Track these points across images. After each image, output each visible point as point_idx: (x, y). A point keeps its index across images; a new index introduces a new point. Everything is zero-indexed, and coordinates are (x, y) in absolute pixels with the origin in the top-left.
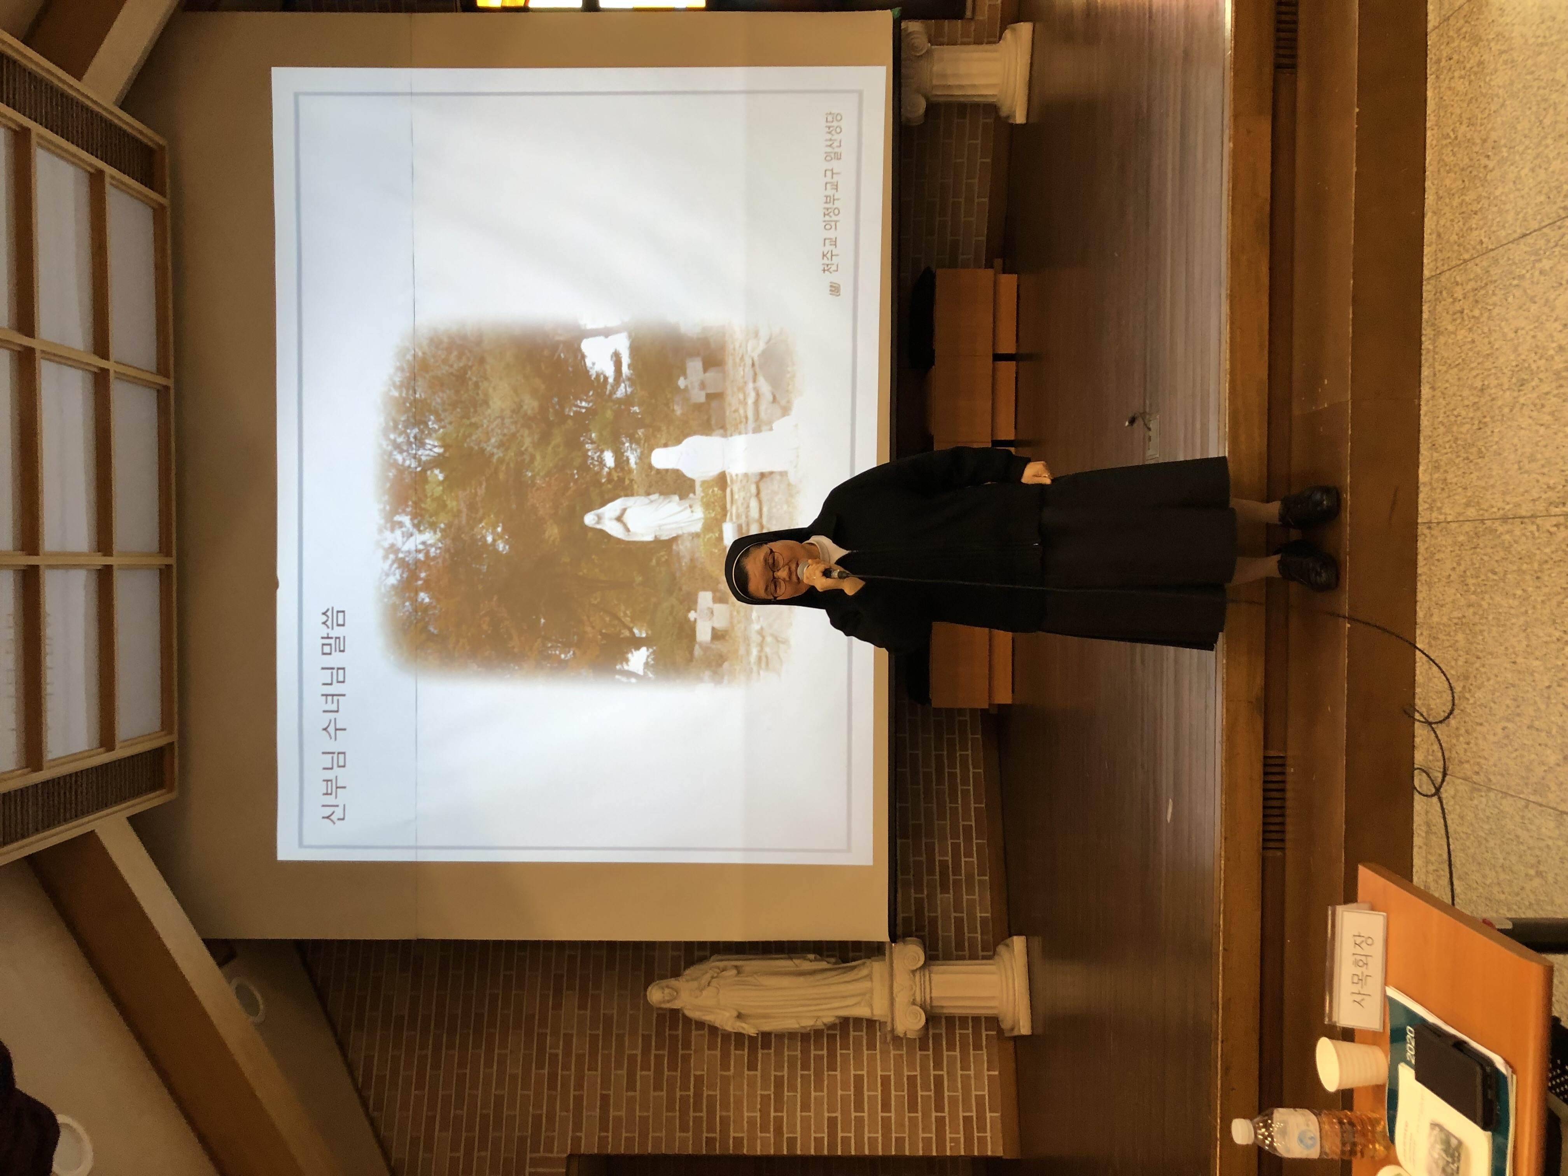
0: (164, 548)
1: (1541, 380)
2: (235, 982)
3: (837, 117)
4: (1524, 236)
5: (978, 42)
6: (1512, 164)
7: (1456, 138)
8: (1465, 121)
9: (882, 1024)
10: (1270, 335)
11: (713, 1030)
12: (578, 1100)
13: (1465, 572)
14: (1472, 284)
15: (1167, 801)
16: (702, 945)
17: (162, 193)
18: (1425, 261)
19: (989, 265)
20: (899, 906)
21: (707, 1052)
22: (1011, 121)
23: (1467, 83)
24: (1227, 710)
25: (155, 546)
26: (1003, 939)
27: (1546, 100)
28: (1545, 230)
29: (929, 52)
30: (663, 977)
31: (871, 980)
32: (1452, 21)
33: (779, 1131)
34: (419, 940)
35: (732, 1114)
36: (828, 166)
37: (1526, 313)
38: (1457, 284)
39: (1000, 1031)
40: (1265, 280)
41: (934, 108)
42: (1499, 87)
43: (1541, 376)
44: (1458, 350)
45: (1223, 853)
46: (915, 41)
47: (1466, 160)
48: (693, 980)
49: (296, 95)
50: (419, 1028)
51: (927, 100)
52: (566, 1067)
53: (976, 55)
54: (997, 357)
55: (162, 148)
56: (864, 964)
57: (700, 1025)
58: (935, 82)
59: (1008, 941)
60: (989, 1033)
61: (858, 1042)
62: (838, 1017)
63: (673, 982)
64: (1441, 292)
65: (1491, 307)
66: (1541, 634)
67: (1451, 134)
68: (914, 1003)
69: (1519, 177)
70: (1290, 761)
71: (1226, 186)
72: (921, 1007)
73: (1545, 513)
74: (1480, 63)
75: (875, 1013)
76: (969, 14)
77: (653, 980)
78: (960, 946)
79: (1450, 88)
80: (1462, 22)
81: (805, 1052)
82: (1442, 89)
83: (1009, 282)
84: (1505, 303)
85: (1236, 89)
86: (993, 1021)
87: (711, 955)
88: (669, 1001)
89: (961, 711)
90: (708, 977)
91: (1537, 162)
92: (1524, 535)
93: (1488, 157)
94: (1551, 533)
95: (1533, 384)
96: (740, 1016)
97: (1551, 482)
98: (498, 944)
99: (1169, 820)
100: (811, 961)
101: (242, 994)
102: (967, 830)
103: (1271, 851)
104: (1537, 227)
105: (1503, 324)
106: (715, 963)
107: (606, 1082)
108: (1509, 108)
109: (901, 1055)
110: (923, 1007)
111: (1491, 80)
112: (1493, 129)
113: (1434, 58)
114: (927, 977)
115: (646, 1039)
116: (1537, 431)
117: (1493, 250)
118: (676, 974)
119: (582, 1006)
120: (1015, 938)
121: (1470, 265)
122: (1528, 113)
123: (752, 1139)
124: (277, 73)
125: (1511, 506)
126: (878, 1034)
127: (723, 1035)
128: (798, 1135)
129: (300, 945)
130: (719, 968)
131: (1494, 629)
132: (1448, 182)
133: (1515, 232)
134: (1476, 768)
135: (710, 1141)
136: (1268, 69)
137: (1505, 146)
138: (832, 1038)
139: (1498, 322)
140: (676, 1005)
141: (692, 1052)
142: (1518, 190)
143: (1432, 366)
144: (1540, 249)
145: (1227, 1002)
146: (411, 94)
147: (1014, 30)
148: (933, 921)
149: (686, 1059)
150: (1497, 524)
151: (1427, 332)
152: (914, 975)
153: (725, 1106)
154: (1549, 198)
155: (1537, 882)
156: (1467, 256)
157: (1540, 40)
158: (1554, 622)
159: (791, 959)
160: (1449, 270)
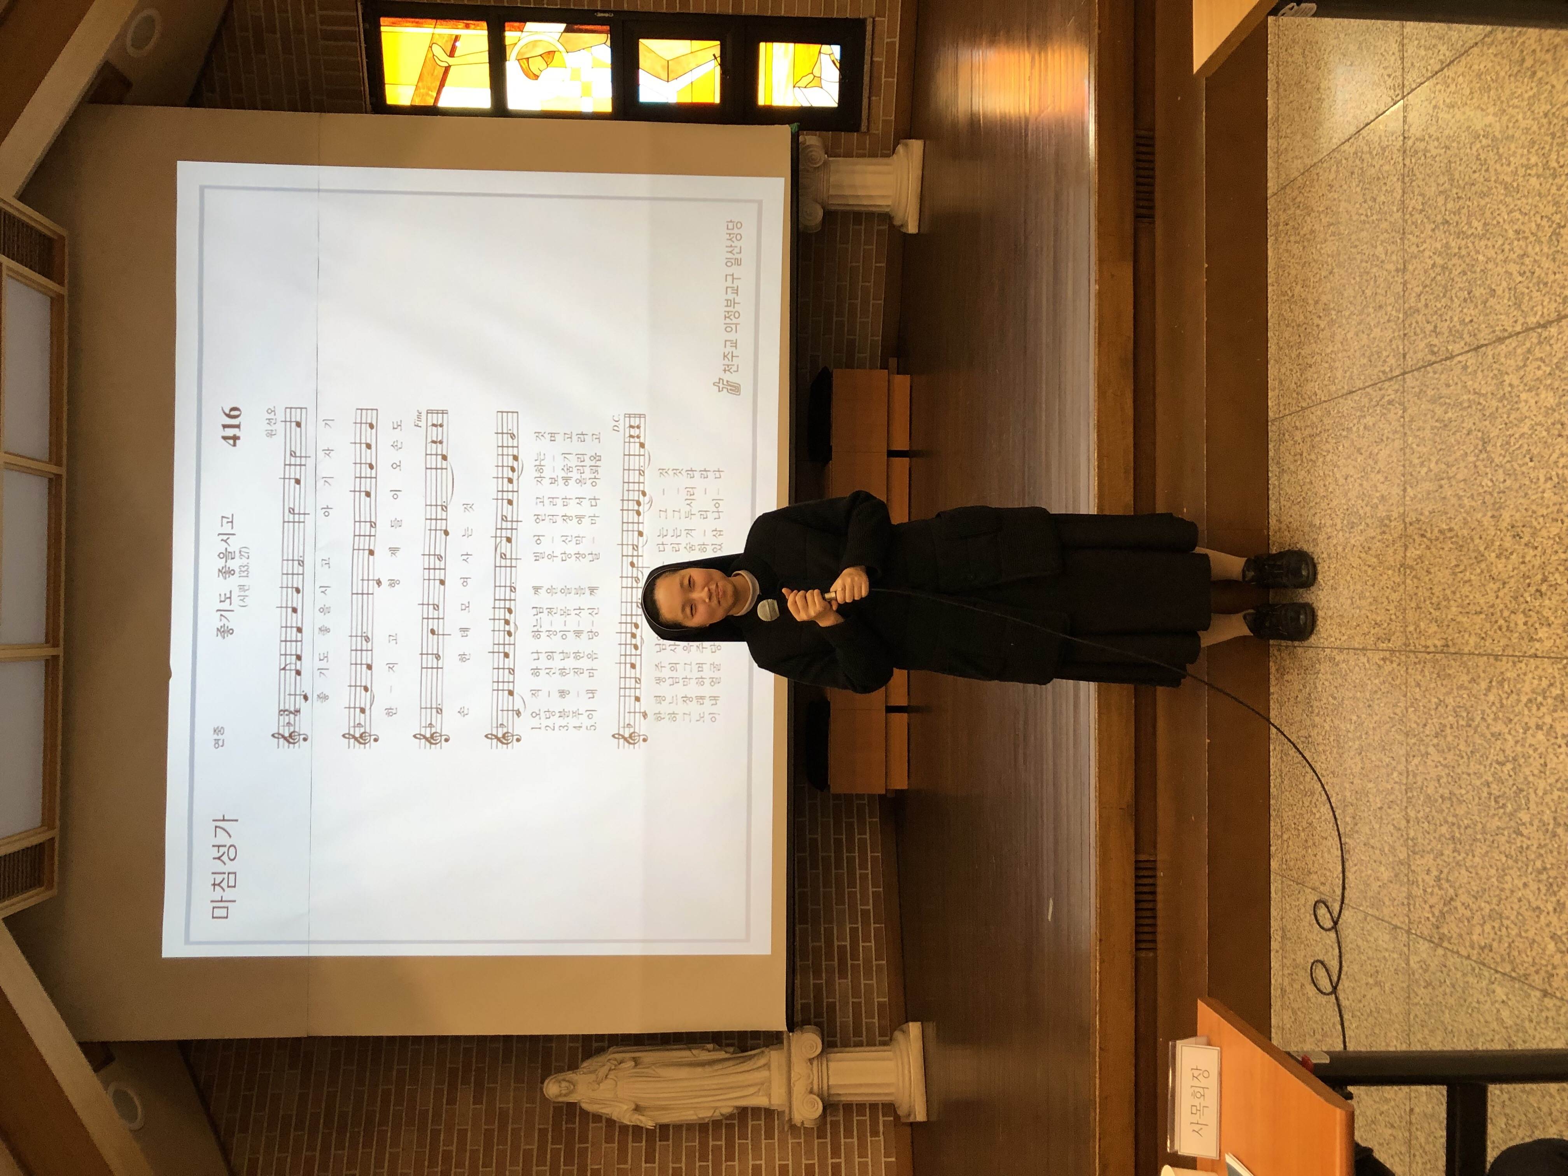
0: (51, 638)
1: (1368, 525)
2: (112, 1088)
3: (739, 225)
4: (1351, 392)
5: (873, 155)
6: (1339, 327)
7: (1293, 295)
8: (1300, 282)
9: (781, 1114)
10: (1135, 463)
11: (611, 1122)
13: (1310, 694)
14: (1308, 431)
15: (1048, 900)
16: (600, 1038)
17: (61, 283)
18: (1270, 404)
19: (884, 366)
20: (798, 992)
21: (604, 1145)
22: (904, 230)
23: (1301, 248)
24: (1100, 816)
25: (42, 638)
26: (900, 1025)
27: (1368, 273)
28: (1367, 389)
29: (826, 163)
30: (560, 1070)
31: (769, 1069)
32: (1288, 191)
34: (309, 1037)
36: (730, 271)
37: (1353, 462)
38: (1297, 429)
39: (897, 1117)
40: (1130, 412)
41: (830, 215)
42: (1329, 256)
43: (1368, 521)
44: (1299, 488)
45: (1098, 955)
46: (814, 153)
47: (1302, 317)
48: (591, 1072)
49: (202, 189)
50: (307, 1129)
51: (823, 208)
52: (460, 1164)
53: (871, 168)
54: (892, 454)
55: (62, 238)
56: (763, 1052)
57: (597, 1118)
58: (832, 192)
59: (904, 1026)
60: (886, 1119)
61: (756, 1130)
62: (737, 1108)
63: (570, 1075)
64: (1284, 435)
65: (1325, 454)
66: (1374, 759)
67: (1289, 292)
68: (811, 1092)
69: (1345, 339)
70: (1159, 865)
71: (1093, 324)
72: (818, 1096)
73: (1373, 647)
74: (1312, 232)
75: (773, 1103)
76: (864, 128)
77: (549, 1075)
78: (857, 1032)
79: (1287, 251)
80: (1296, 192)
81: (704, 1145)
82: (1281, 251)
83: (902, 382)
84: (1336, 451)
85: (1100, 236)
86: (890, 1108)
87: (609, 1047)
88: (565, 1095)
89: (860, 797)
90: (606, 1068)
91: (1361, 327)
92: (1357, 665)
93: (1320, 317)
94: (1379, 666)
95: (1361, 527)
96: (637, 1109)
97: (1379, 619)
98: (392, 1039)
99: (1049, 918)
100: (709, 1051)
101: (121, 1100)
102: (865, 913)
103: (1144, 952)
104: (1361, 386)
105: (1336, 469)
106: (613, 1055)
108: (1336, 276)
109: (799, 1144)
110: (821, 1096)
111: (1321, 248)
112: (1323, 292)
113: (1274, 222)
114: (824, 1066)
115: (543, 1132)
116: (1366, 572)
117: (1325, 401)
118: (573, 1066)
119: (477, 1100)
120: (911, 1024)
121: (1307, 412)
122: (1353, 282)
124: (183, 167)
125: (1346, 637)
126: (776, 1122)
127: (620, 1127)
129: (184, 1046)
130: (615, 1060)
131: (1335, 750)
132: (1287, 335)
133: (1343, 388)
134: (1323, 880)
136: (1129, 218)
137: (1334, 309)
138: (730, 1127)
139: (1331, 468)
140: (571, 1099)
141: (589, 1146)
142: (1346, 351)
143: (1278, 501)
144: (1364, 406)
145: (1104, 1099)
146: (319, 190)
147: (906, 145)
148: (832, 1007)
149: (583, 1152)
150: (1335, 652)
151: (1273, 468)
152: (811, 1064)
154: (1370, 361)
155: (1376, 990)
156: (1304, 405)
157: (1363, 218)
158: (1384, 749)
159: (690, 1049)
160: (1290, 414)
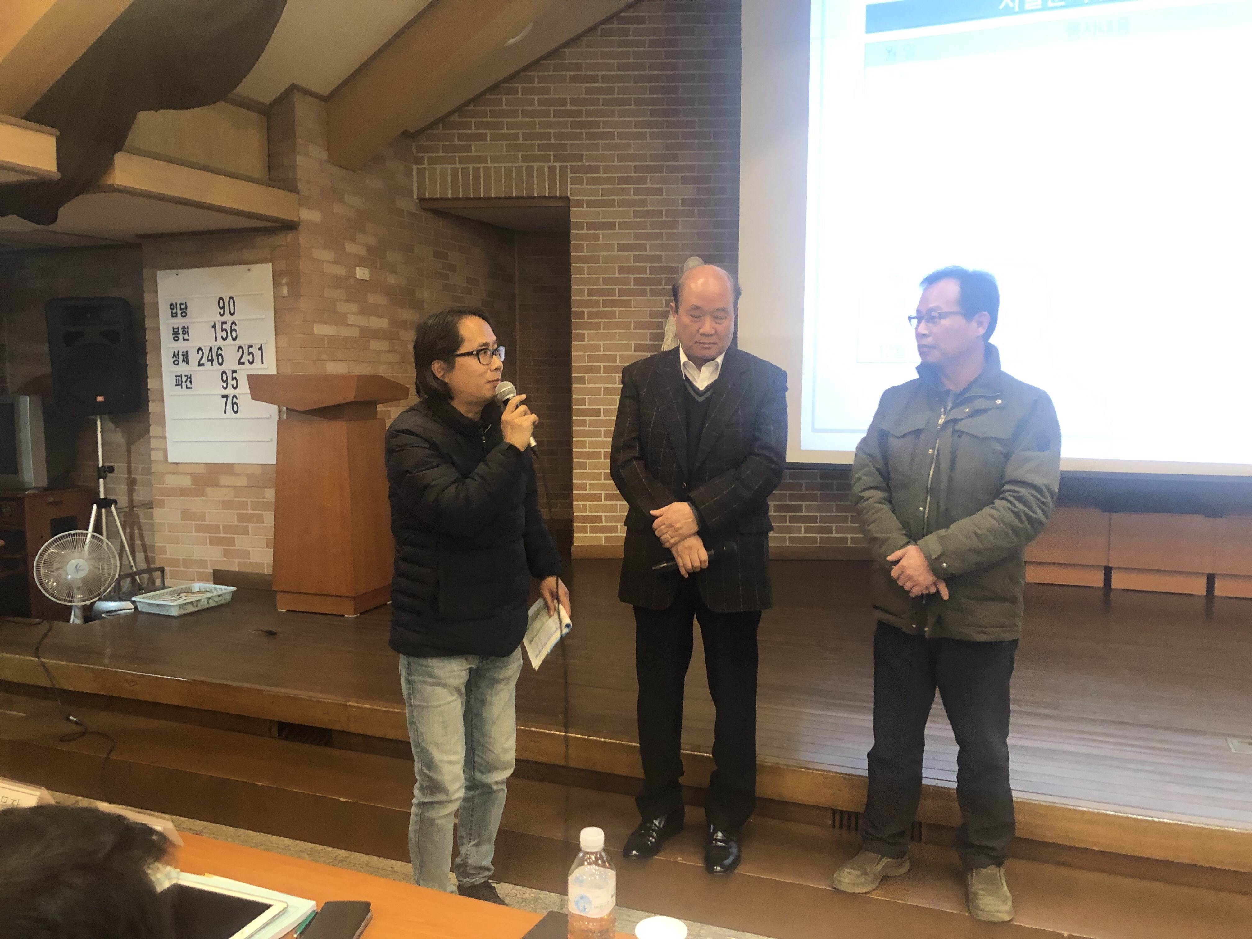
12: (611, 203)
21: (648, 310)
33: (590, 370)
34: (740, 52)
35: (602, 331)
52: (637, 192)
102: (829, 530)
107: (623, 226)
115: (659, 259)
119: (685, 202)
123: (585, 348)
128: (587, 385)
135: (581, 315)
141: (648, 297)
153: (607, 326)
